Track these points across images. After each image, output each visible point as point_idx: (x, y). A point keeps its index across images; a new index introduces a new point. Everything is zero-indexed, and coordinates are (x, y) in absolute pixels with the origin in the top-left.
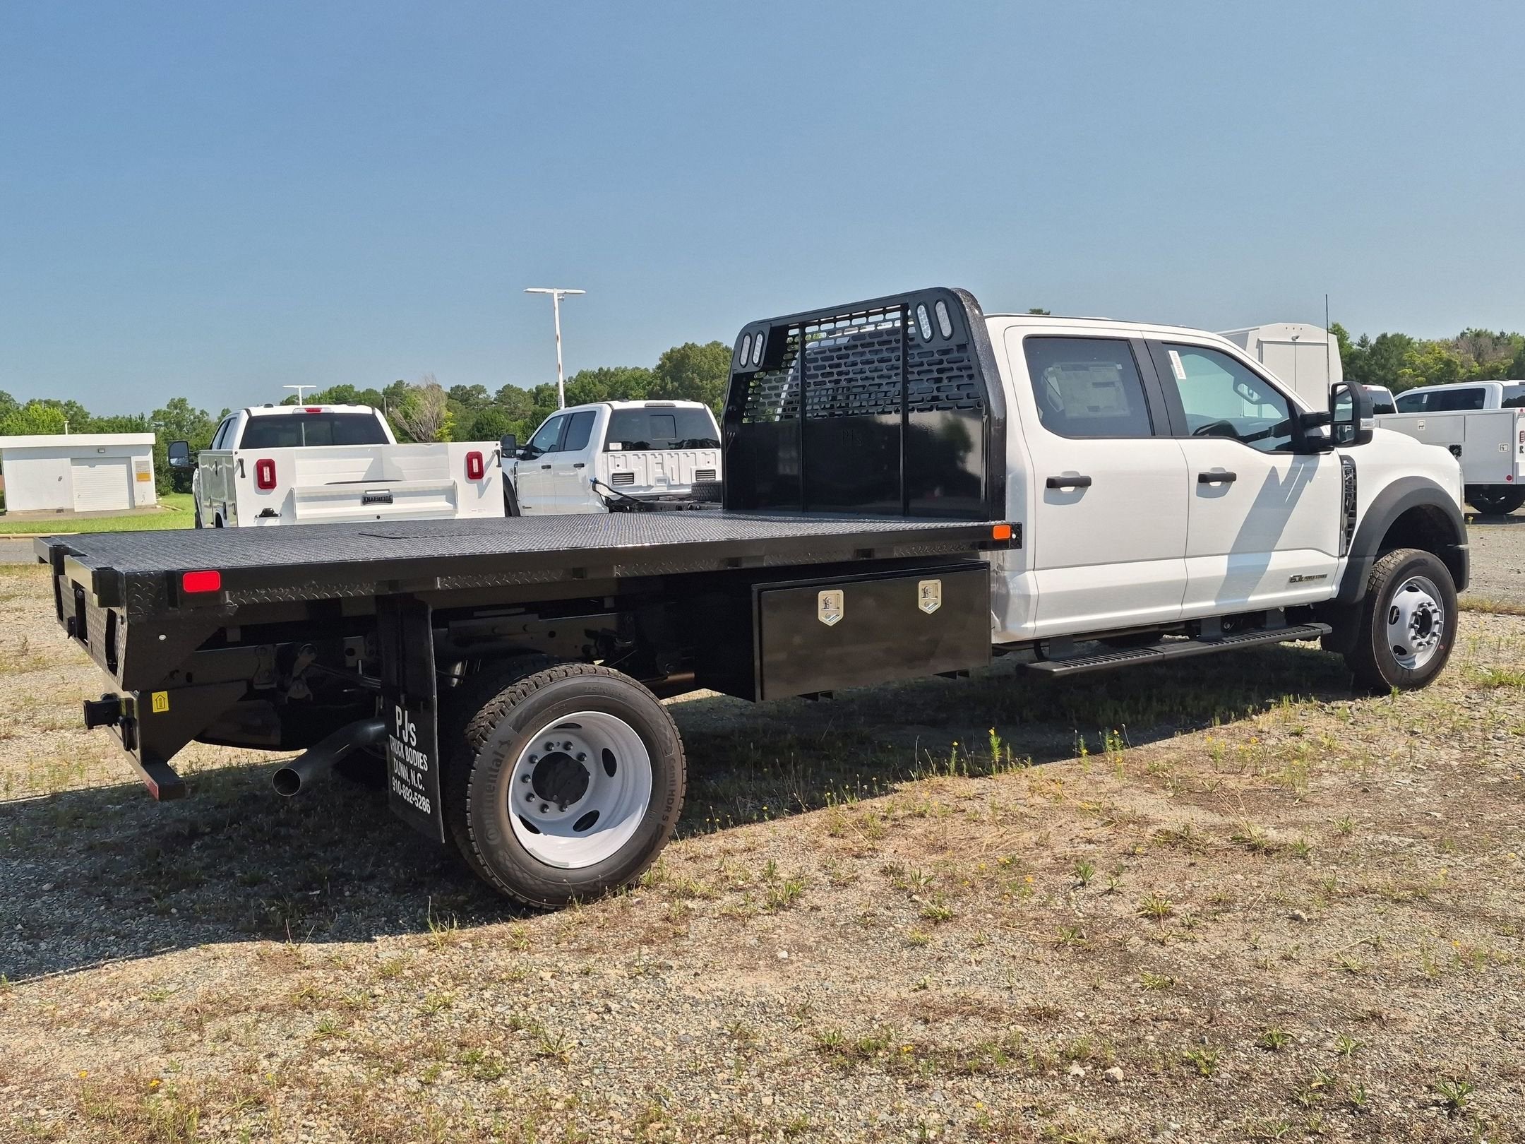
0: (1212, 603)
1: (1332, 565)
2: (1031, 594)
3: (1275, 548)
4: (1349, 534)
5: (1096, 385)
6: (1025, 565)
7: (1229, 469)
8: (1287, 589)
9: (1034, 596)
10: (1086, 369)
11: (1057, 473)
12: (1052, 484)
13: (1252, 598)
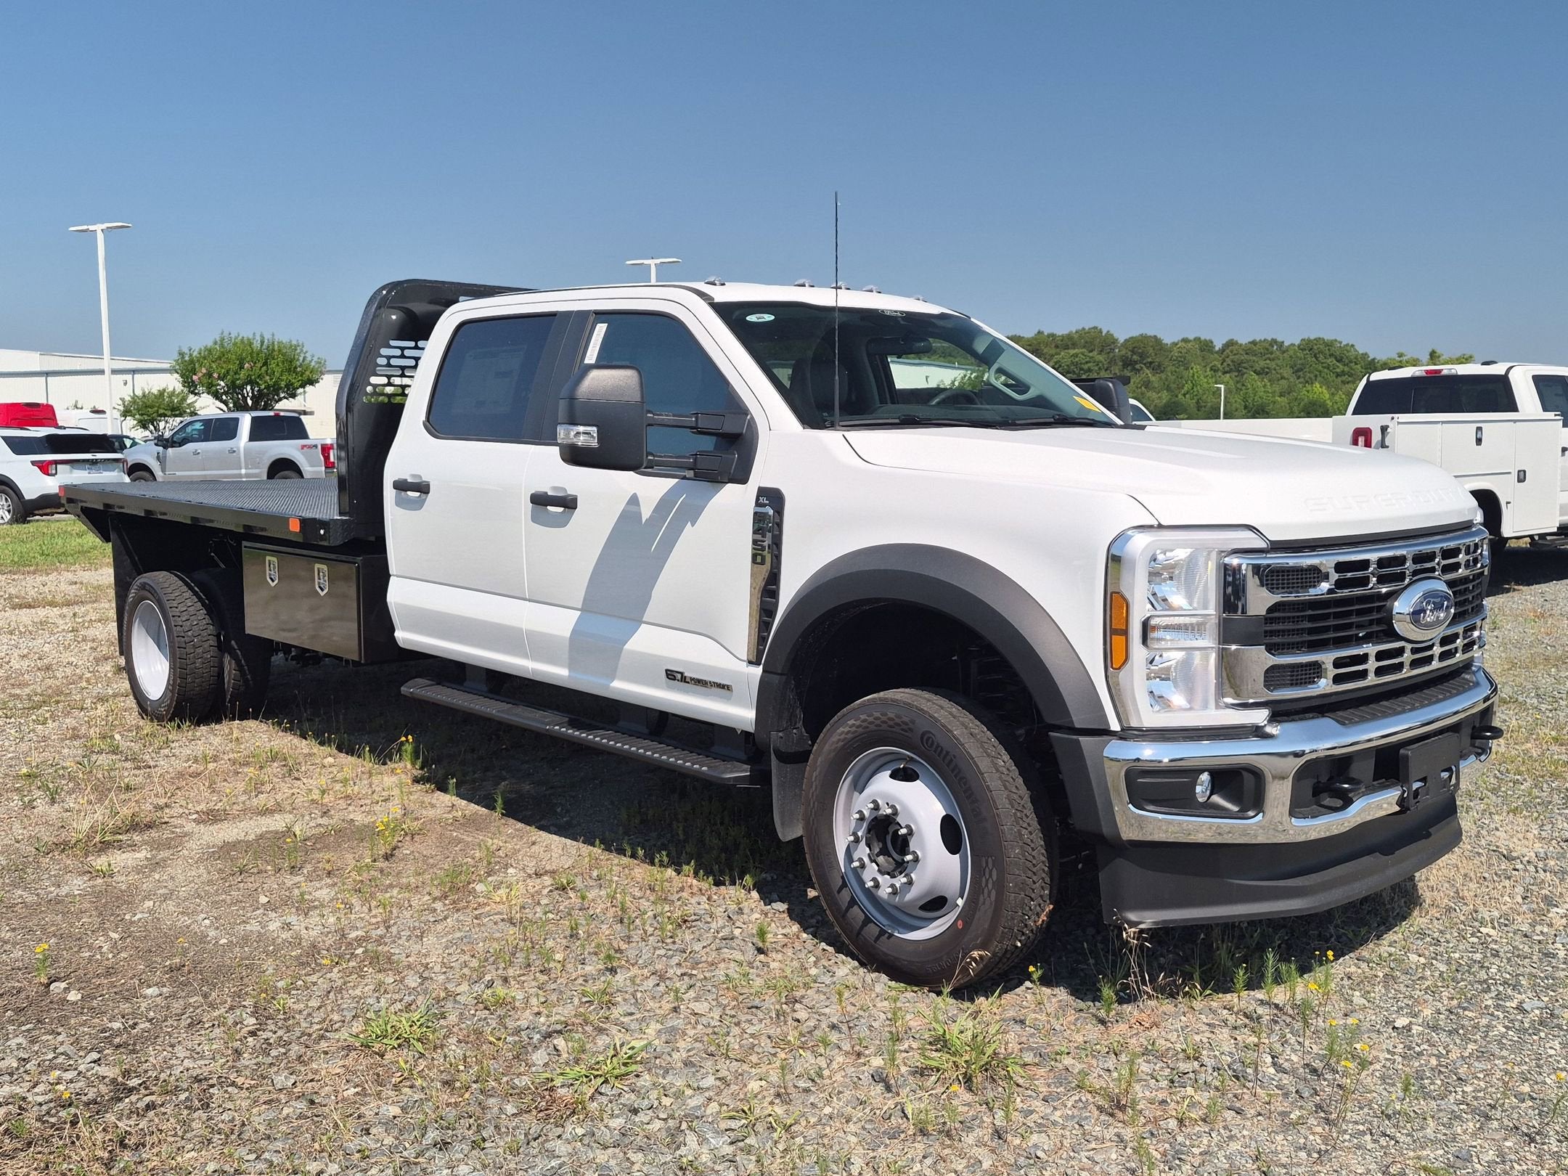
0: (565, 669)
1: (740, 674)
3: (643, 619)
4: (766, 627)
8: (663, 687)
12: (399, 487)
13: (617, 683)
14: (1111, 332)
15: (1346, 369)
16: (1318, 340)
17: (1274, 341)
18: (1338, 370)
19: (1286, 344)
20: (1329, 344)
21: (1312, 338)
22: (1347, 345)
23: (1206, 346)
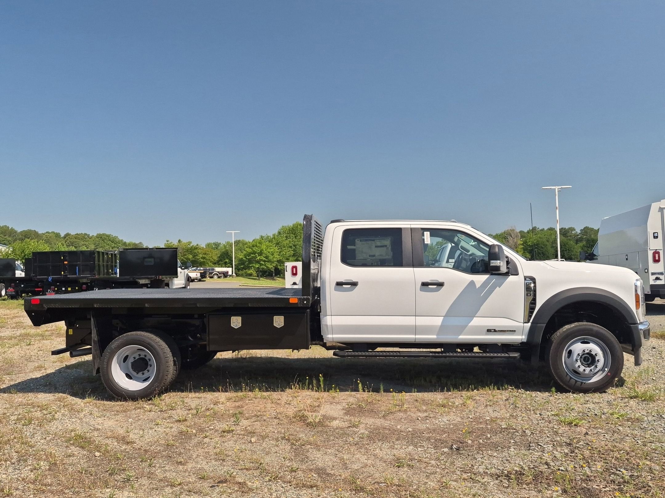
0: (435, 337)
1: (520, 326)
2: (328, 324)
3: (476, 316)
4: (531, 312)
5: (376, 247)
6: (326, 313)
7: (440, 280)
8: (486, 334)
9: (330, 325)
10: (374, 240)
11: (342, 280)
12: (339, 284)
13: (461, 337)
14: (14, 228)
15: (116, 245)
16: (103, 234)
17: (85, 234)
18: (112, 246)
19: (91, 235)
20: (108, 236)
21: (101, 233)
22: (115, 236)
23: (57, 235)
